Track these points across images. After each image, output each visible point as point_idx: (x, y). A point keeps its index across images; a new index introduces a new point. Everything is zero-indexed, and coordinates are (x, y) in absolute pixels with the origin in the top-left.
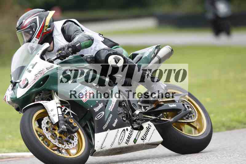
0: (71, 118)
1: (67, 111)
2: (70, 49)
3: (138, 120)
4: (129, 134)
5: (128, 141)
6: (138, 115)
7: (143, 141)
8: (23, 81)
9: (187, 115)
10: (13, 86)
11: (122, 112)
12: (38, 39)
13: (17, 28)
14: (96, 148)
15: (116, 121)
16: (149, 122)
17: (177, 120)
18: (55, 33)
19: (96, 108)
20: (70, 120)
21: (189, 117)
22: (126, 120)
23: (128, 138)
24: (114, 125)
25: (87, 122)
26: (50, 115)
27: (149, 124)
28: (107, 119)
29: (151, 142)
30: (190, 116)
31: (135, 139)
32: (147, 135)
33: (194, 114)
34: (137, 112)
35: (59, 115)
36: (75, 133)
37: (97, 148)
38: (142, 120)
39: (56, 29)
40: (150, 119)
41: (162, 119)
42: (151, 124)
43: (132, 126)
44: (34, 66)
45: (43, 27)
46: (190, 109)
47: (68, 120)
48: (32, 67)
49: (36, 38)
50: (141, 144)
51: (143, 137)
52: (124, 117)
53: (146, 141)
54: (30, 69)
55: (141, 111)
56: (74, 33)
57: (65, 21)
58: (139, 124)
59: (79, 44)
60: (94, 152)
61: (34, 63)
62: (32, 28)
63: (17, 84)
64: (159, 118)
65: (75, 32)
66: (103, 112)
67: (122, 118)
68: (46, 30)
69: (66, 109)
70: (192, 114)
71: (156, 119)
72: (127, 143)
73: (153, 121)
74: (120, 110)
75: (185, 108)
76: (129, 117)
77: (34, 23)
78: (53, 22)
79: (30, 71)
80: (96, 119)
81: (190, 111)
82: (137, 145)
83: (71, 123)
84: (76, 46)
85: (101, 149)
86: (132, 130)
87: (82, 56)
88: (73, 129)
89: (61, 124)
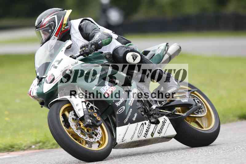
0: (95, 113)
1: (90, 106)
2: (93, 46)
3: (155, 114)
4: (147, 127)
5: (146, 134)
6: (155, 110)
7: (159, 134)
8: (50, 76)
9: (197, 110)
10: (39, 82)
11: (141, 107)
12: (56, 37)
13: (36, 26)
14: (117, 141)
15: (136, 115)
16: (165, 117)
17: (190, 115)
18: (72, 31)
19: (117, 103)
20: (94, 114)
21: (199, 112)
22: (144, 114)
23: (146, 131)
24: (134, 119)
25: (108, 116)
26: (75, 109)
27: (164, 119)
28: (128, 113)
29: (166, 135)
30: (200, 110)
31: (152, 132)
32: (163, 128)
33: (203, 109)
34: (154, 107)
35: (84, 110)
36: (99, 126)
37: (119, 141)
38: (158, 115)
39: (73, 28)
40: (166, 114)
41: (176, 113)
42: (166, 118)
43: (150, 121)
44: (59, 62)
45: (61, 25)
46: (200, 104)
47: (92, 114)
48: (58, 63)
49: (54, 37)
50: (158, 137)
51: (159, 131)
52: (142, 111)
53: (162, 135)
54: (56, 65)
55: (157, 106)
56: (93, 32)
57: (81, 19)
58: (156, 118)
59: (101, 41)
60: (116, 145)
61: (60, 60)
62: (51, 26)
63: (43, 80)
64: (174, 112)
65: (93, 30)
66: (124, 107)
67: (141, 112)
68: (64, 28)
69: (89, 104)
70: (202, 109)
71: (171, 113)
72: (146, 136)
73: (168, 115)
74: (139, 105)
75: (196, 103)
76: (147, 111)
77: (53, 21)
78: (70, 20)
79: (56, 67)
80: (117, 113)
81: (200, 106)
82: (154, 138)
83: (95, 117)
84: (98, 43)
85: (122, 141)
86: (149, 124)
87: (102, 53)
88: (97, 123)
89: (86, 118)
